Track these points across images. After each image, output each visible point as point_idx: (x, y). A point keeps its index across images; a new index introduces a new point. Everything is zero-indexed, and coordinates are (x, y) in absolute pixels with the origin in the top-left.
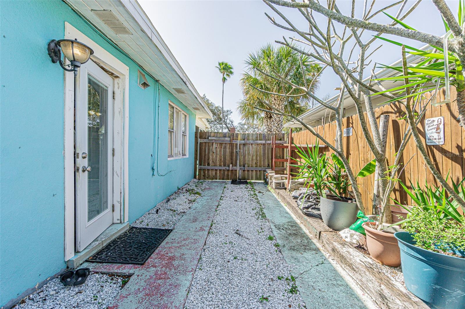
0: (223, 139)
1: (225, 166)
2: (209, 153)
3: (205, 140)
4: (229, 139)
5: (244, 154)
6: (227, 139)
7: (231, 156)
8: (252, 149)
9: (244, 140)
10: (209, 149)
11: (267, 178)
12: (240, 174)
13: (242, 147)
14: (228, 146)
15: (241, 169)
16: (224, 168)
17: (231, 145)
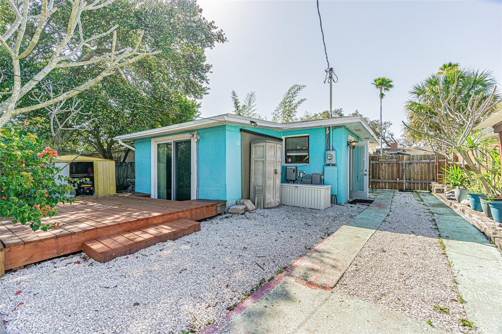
0: (390, 160)
1: (393, 179)
2: (379, 171)
3: (376, 162)
4: (396, 160)
5: (409, 171)
6: (394, 160)
7: (398, 172)
8: (417, 168)
9: (409, 160)
10: (379, 168)
11: (431, 188)
12: (406, 185)
13: (407, 165)
14: (395, 165)
15: (407, 182)
16: (392, 181)
17: (398, 164)
